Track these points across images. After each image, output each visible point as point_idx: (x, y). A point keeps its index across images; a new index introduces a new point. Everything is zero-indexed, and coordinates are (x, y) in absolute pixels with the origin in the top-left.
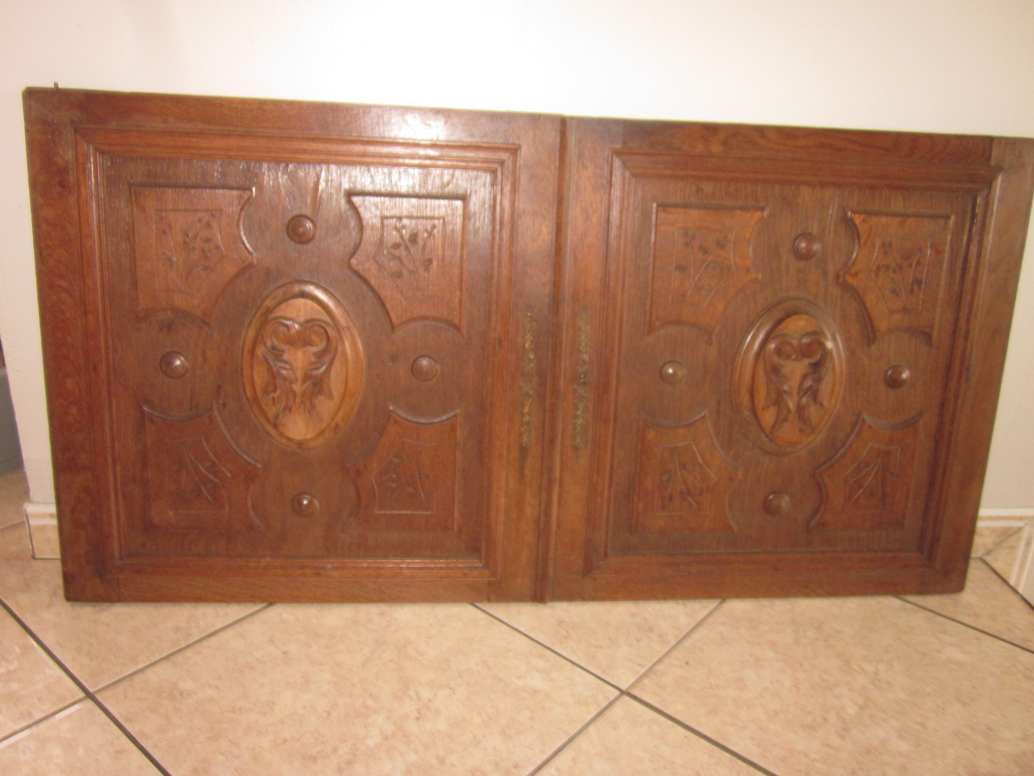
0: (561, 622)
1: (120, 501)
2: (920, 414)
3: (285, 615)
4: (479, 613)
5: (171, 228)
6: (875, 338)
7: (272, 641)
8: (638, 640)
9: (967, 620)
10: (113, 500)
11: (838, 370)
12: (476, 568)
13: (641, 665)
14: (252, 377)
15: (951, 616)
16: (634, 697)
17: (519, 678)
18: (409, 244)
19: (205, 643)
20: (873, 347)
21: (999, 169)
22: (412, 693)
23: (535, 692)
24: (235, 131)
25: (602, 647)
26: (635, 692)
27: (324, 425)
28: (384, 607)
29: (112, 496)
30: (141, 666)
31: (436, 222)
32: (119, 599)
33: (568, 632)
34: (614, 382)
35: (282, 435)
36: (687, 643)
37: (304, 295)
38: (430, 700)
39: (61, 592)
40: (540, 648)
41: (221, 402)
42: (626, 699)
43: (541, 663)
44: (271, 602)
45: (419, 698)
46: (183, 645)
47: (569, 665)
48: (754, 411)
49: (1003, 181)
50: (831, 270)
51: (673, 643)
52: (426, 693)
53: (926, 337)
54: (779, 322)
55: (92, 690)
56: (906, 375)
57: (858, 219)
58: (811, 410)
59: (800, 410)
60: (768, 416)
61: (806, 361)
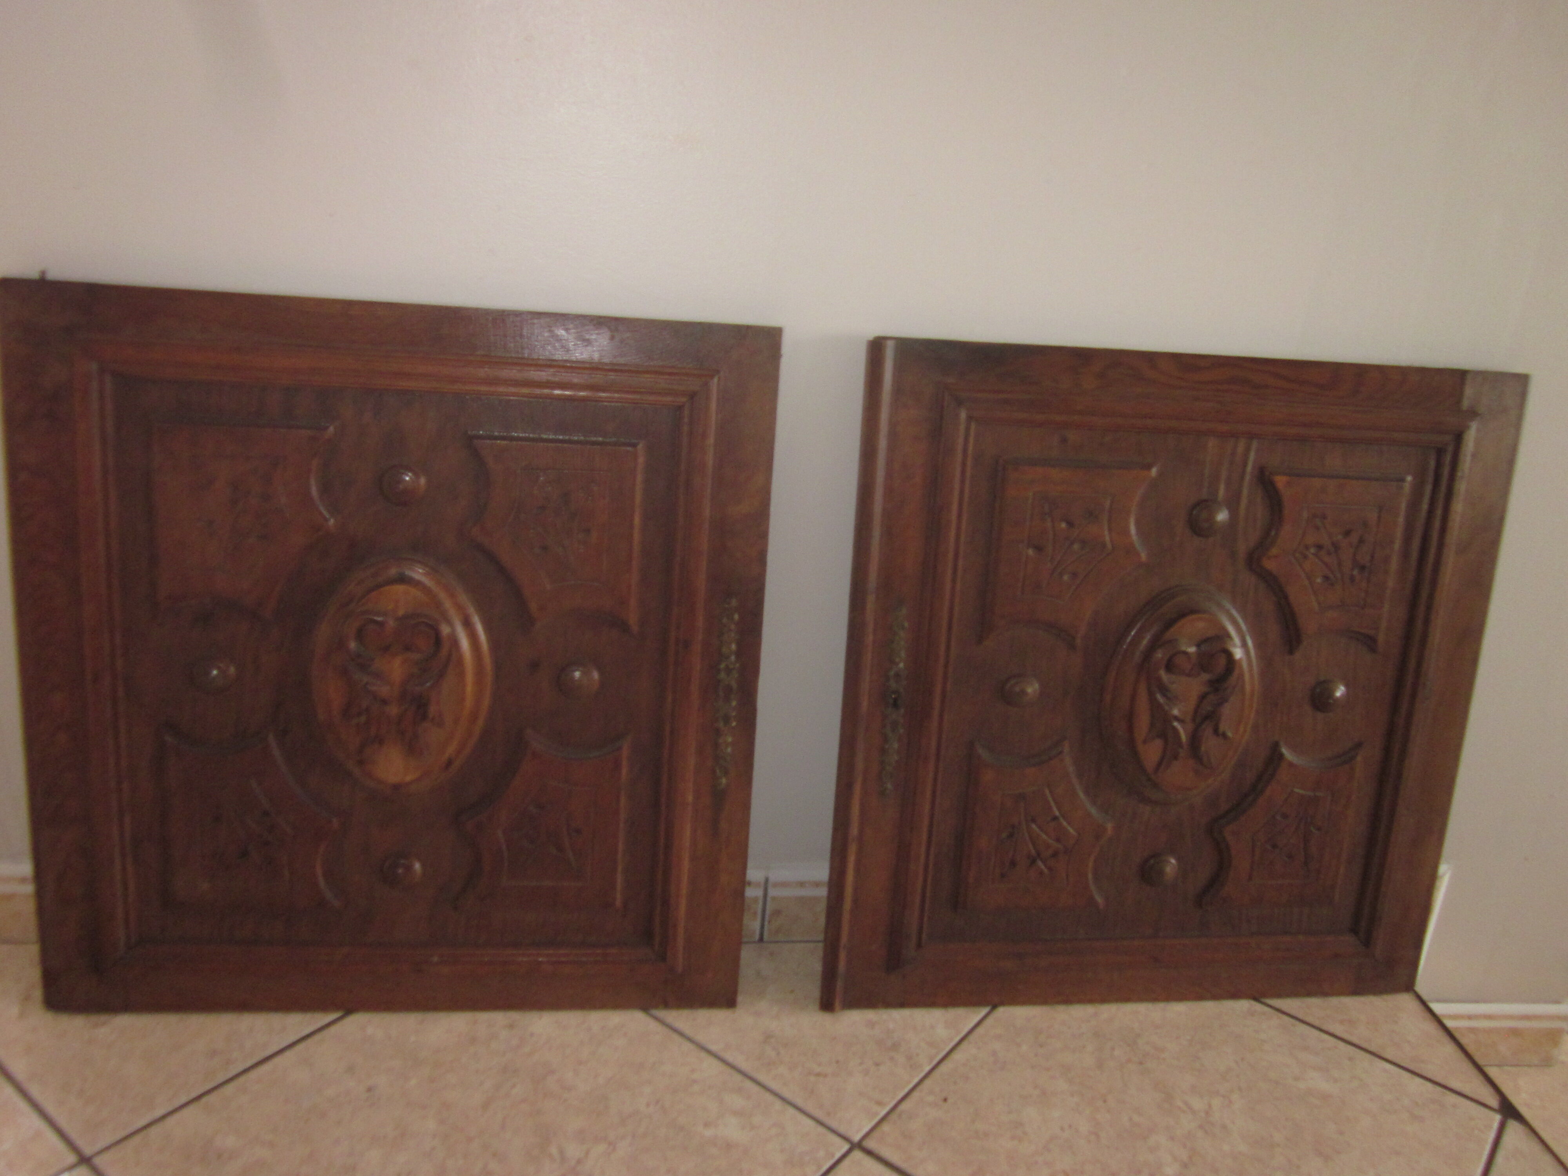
0: (768, 1037)
1: (130, 865)
2: (1359, 745)
3: (370, 1030)
4: (653, 1025)
5: (211, 481)
6: (1299, 640)
7: (350, 1069)
8: (877, 1064)
9: (1338, 1030)
10: (118, 867)
11: (1248, 687)
12: (648, 960)
13: (879, 1103)
14: (325, 694)
15: (1317, 1023)
16: (869, 1153)
17: (706, 1125)
19: (253, 1075)
20: (1298, 655)
21: (1473, 414)
22: (554, 1150)
23: (729, 1146)
25: (826, 1076)
26: (870, 1144)
27: (430, 762)
28: (514, 1016)
29: (117, 861)
30: (159, 1112)
32: (127, 1006)
33: (778, 1054)
34: (937, 704)
35: (368, 775)
36: (944, 1068)
37: (402, 579)
38: (579, 1162)
39: (38, 993)
40: (738, 1077)
41: (280, 730)
42: (857, 1154)
43: (736, 1101)
44: (349, 1010)
45: (563, 1159)
46: (221, 1078)
47: (778, 1105)
48: (1131, 743)
49: (1478, 430)
50: (1242, 548)
51: (927, 1068)
52: (573, 1151)
53: (1370, 642)
54: (1170, 624)
55: (88, 1151)
56: (1340, 692)
57: (1280, 481)
58: (1210, 744)
59: (1195, 740)
60: (1151, 753)
61: (1205, 677)
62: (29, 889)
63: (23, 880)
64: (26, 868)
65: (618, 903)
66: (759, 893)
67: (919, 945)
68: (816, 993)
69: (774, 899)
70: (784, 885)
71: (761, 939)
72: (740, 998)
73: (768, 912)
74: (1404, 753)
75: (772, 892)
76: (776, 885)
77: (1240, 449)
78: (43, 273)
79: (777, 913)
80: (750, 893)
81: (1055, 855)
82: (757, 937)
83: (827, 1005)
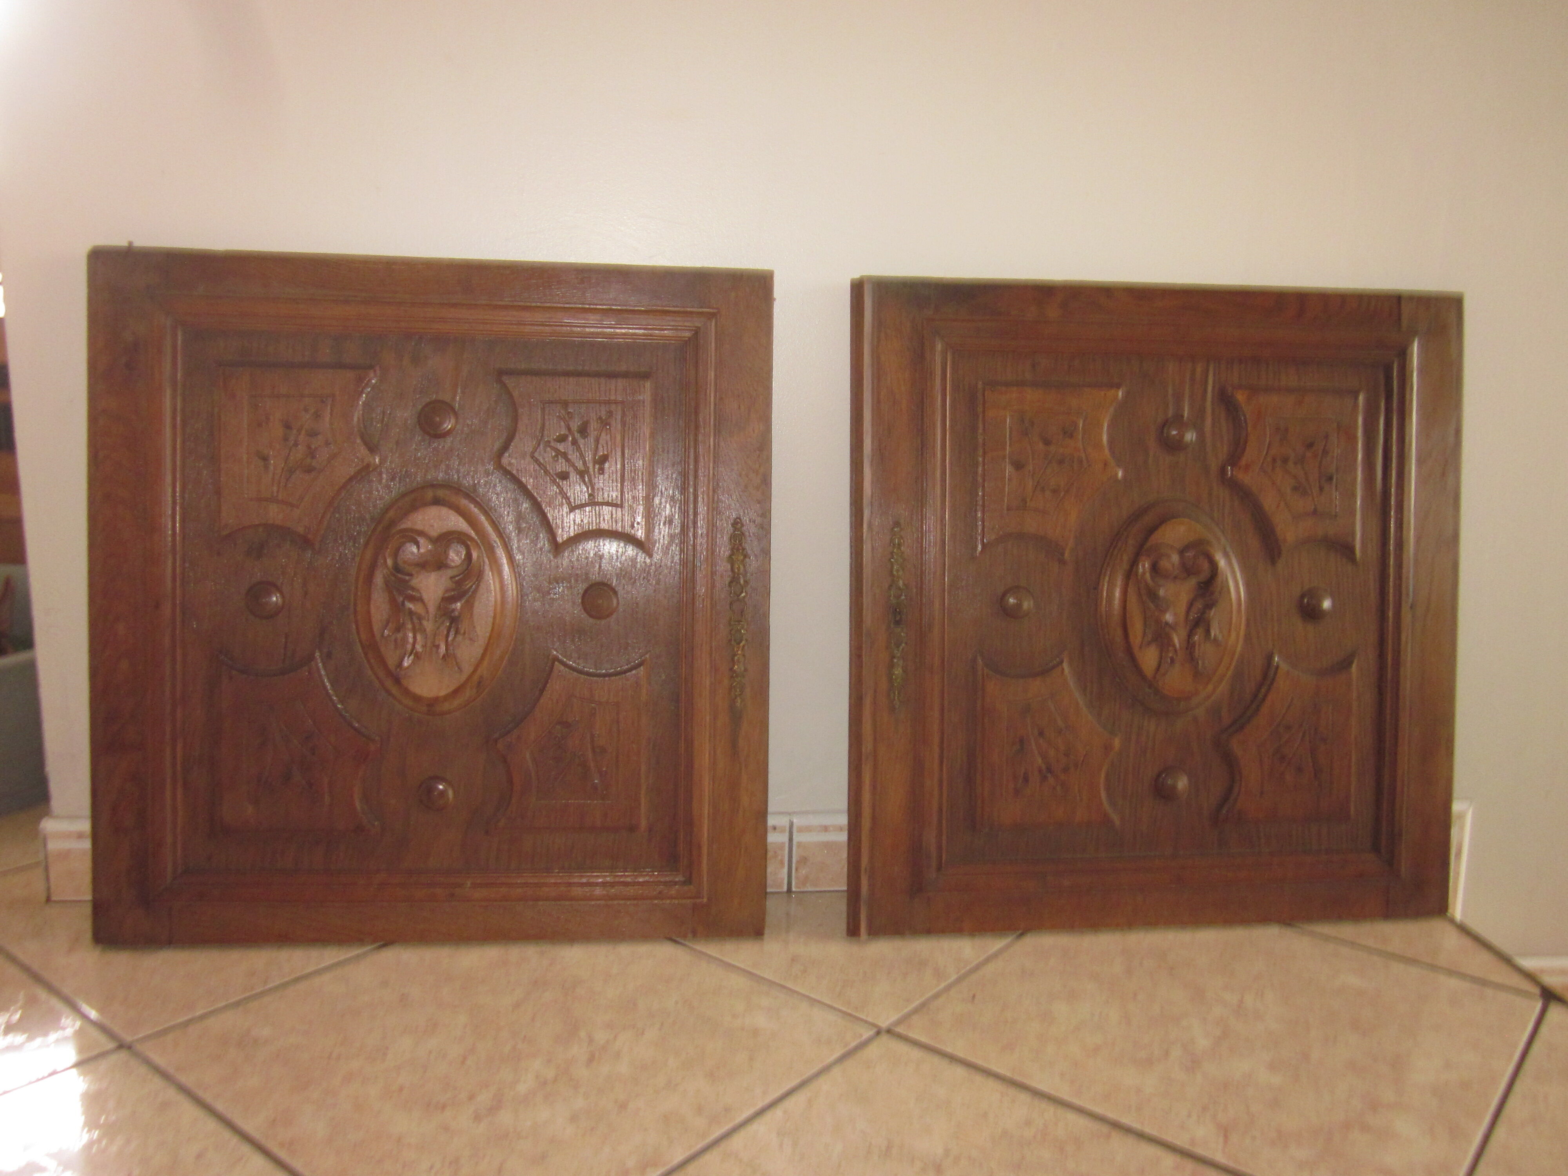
1: (180, 791)
2: (1352, 655)
5: (268, 419)
6: (1279, 551)
7: (385, 983)
8: (904, 975)
10: (168, 794)
11: (1234, 595)
12: (676, 883)
13: (908, 1001)
14: (369, 612)
16: (900, 1037)
17: (734, 1017)
18: (577, 436)
20: (1280, 566)
21: (1414, 332)
23: (756, 1031)
24: (356, 296)
26: (901, 1030)
27: (464, 677)
29: (169, 787)
30: (198, 1012)
31: (613, 407)
32: (171, 941)
33: (806, 969)
34: (938, 617)
35: (407, 692)
37: (438, 501)
38: (607, 1043)
39: (89, 935)
41: (325, 650)
42: (887, 1038)
43: (764, 1001)
44: (386, 940)
45: (591, 1040)
48: (1128, 648)
49: (1420, 348)
50: (1213, 462)
51: (954, 978)
52: (601, 1037)
53: (1346, 549)
54: (1152, 530)
55: (128, 1038)
56: (1327, 604)
57: (1240, 397)
58: (1206, 652)
59: (1190, 646)
60: (1149, 658)
61: (1193, 582)
62: (86, 845)
63: (80, 836)
64: (85, 826)
65: (644, 823)
66: (784, 838)
67: (939, 868)
68: (844, 926)
69: (799, 844)
70: (808, 829)
71: (789, 890)
72: (766, 931)
73: (794, 860)
74: (1397, 664)
75: (796, 838)
76: (800, 830)
77: (1199, 370)
78: (130, 243)
79: (803, 860)
80: (773, 838)
81: (1066, 770)
82: (785, 888)
83: (853, 931)
